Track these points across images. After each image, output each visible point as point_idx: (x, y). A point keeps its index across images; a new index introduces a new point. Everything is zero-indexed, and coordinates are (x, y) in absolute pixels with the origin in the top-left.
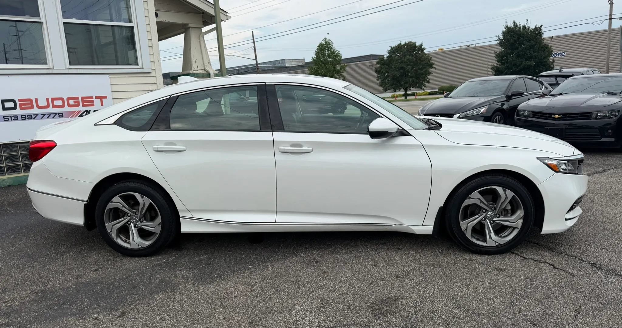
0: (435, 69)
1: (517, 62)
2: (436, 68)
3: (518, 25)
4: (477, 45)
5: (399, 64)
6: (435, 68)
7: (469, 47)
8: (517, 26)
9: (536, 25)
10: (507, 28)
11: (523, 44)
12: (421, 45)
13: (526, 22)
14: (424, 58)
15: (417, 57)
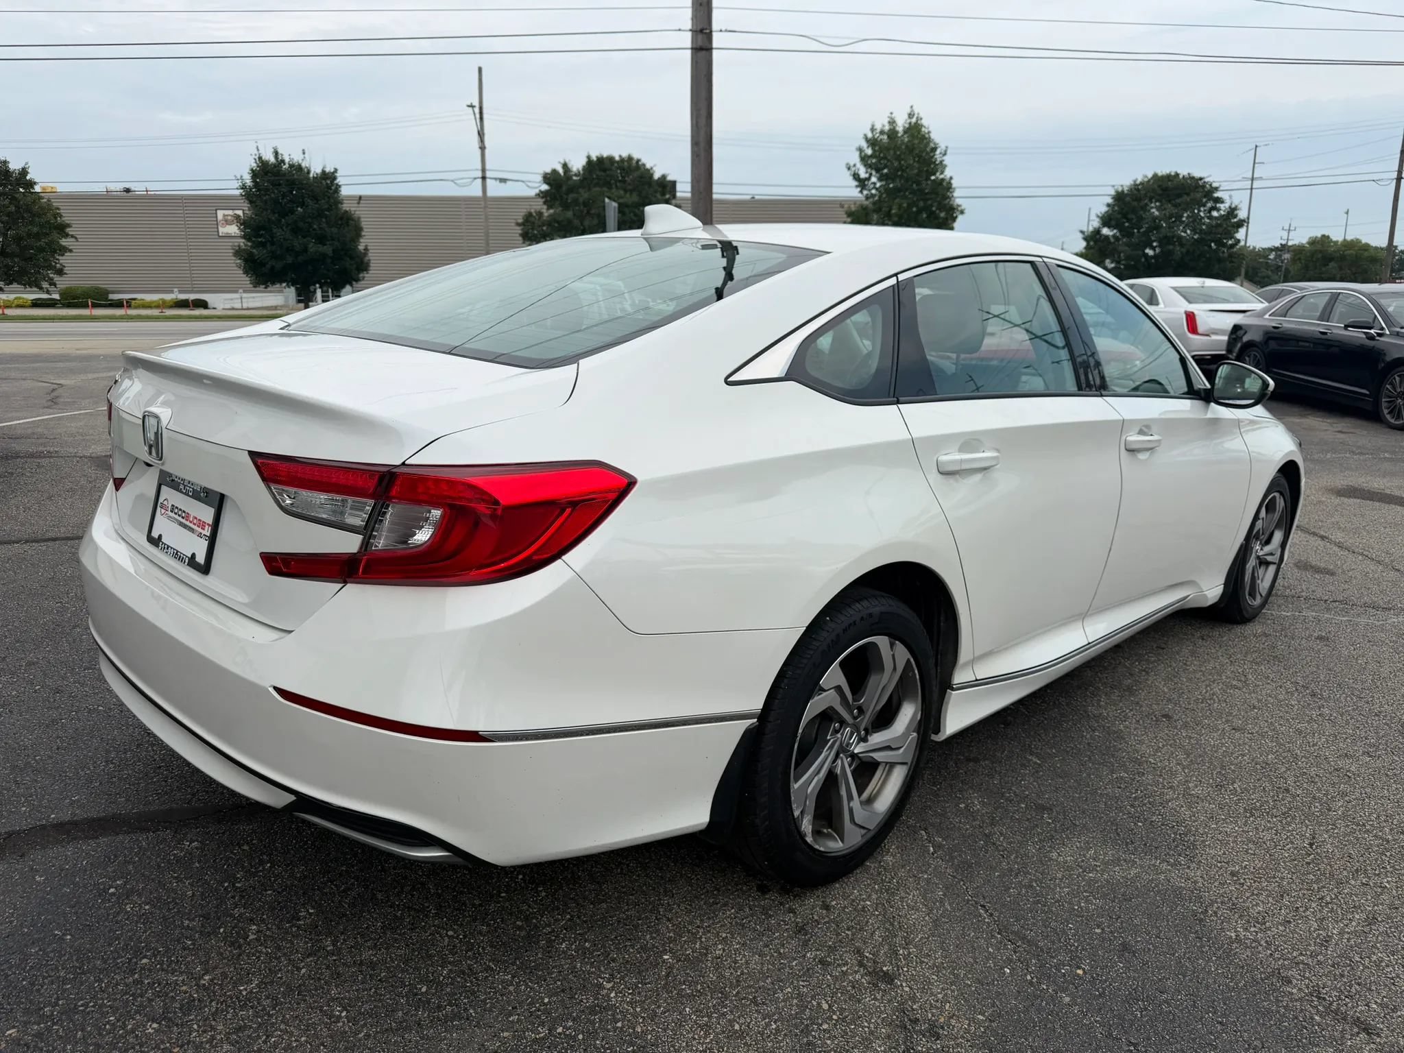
0: (73, 240)
1: (296, 243)
2: (78, 237)
3: (287, 160)
6: (72, 236)
7: (130, 194)
8: (283, 161)
9: (325, 167)
10: (263, 164)
11: (302, 205)
12: (24, 172)
13: (302, 156)
14: (41, 208)
15: (19, 202)
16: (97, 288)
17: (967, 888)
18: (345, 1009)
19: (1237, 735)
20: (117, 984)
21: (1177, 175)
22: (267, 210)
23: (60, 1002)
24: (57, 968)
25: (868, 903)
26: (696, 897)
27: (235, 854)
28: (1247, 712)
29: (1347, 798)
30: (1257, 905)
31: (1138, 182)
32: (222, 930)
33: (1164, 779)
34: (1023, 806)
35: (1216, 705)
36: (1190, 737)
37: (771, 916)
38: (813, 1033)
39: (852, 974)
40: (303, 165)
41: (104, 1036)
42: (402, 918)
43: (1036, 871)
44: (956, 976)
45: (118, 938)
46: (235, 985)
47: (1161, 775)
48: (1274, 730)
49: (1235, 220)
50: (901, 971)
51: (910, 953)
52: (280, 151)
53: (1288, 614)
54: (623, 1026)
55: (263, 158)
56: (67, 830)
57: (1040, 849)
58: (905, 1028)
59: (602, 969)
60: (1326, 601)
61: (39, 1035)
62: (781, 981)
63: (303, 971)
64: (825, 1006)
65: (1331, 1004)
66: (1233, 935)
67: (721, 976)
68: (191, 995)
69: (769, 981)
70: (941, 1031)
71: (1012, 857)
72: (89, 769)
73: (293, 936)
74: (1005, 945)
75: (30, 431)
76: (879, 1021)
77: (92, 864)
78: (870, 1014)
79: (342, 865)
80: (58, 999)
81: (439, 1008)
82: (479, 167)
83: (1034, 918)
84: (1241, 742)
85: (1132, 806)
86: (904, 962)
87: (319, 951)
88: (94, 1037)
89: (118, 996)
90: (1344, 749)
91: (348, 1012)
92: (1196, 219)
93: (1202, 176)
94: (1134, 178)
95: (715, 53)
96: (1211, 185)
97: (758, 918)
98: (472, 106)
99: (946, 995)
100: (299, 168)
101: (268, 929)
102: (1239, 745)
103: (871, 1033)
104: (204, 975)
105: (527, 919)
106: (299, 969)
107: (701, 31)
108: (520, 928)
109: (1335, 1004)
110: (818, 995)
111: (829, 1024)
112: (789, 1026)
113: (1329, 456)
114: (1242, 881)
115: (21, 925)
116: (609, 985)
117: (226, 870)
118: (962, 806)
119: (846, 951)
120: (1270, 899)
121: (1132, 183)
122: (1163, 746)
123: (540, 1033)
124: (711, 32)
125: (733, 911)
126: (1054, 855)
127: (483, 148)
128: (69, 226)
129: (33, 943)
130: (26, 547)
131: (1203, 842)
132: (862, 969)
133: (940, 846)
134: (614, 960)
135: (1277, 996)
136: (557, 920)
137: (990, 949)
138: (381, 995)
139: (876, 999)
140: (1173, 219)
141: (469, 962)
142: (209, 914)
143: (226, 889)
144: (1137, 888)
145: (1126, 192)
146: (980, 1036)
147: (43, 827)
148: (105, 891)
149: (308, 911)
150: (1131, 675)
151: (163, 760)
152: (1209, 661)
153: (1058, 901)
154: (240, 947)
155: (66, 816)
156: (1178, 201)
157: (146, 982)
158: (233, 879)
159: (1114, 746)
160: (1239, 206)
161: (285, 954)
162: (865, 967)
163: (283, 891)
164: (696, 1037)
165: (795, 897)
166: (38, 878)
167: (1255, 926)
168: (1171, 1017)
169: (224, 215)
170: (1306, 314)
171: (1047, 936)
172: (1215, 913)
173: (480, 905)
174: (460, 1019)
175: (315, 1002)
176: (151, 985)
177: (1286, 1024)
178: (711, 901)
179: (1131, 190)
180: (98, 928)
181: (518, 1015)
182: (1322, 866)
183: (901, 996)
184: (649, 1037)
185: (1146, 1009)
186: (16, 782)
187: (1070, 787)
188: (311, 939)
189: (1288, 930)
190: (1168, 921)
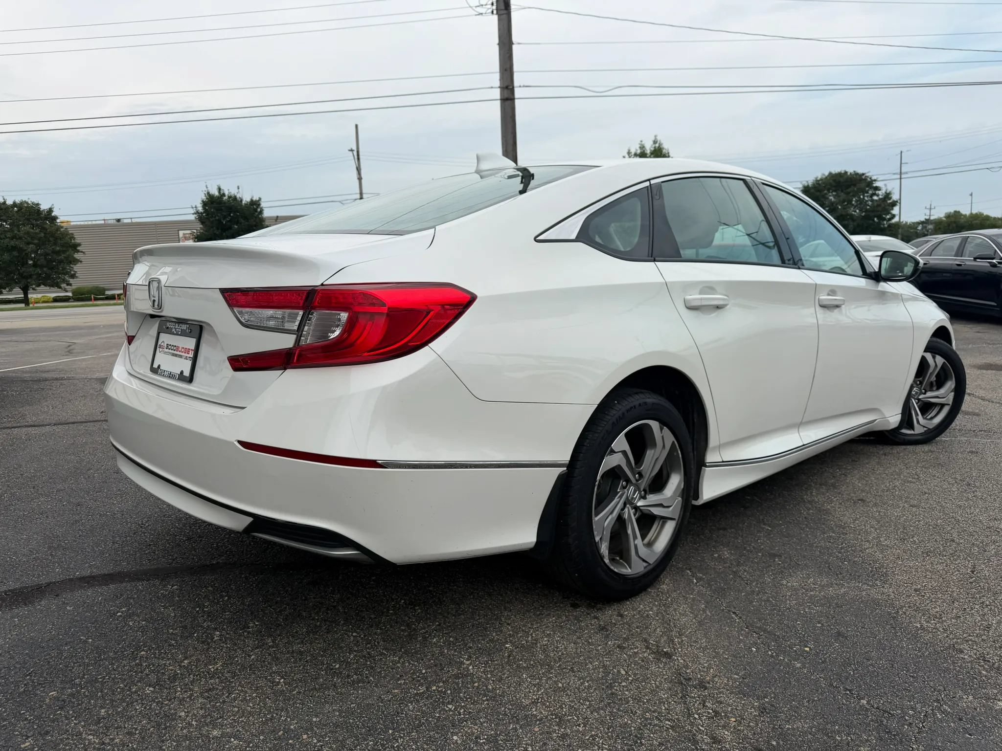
0: (83, 254)
2: (86, 252)
3: (227, 193)
4: (134, 221)
5: (7, 240)
6: (82, 252)
7: (120, 223)
8: (224, 195)
9: (253, 197)
10: (210, 197)
11: (237, 223)
12: (50, 210)
13: (237, 191)
14: (62, 234)
15: (47, 230)
16: (97, 287)
17: (722, 602)
18: (282, 678)
19: (914, 509)
20: (125, 666)
21: (846, 172)
22: (212, 227)
23: (86, 677)
24: (83, 658)
25: (651, 612)
26: (527, 611)
27: (203, 592)
28: (920, 496)
29: (997, 544)
30: (935, 608)
31: (818, 179)
32: (195, 635)
33: (862, 536)
34: (760, 554)
35: (897, 493)
36: (880, 512)
37: (581, 621)
38: (615, 688)
39: (641, 653)
40: (238, 196)
41: (117, 695)
42: (320, 626)
43: (771, 592)
44: (717, 653)
45: (124, 640)
46: (206, 665)
47: (859, 534)
48: (941, 506)
49: (890, 201)
50: (677, 651)
51: (682, 641)
52: (222, 188)
53: (947, 439)
54: (479, 685)
55: (211, 193)
56: (89, 581)
57: (774, 579)
58: (682, 683)
59: (463, 653)
60: (974, 431)
61: (72, 695)
62: (591, 658)
63: (253, 657)
64: (623, 672)
65: (994, 664)
66: (919, 626)
67: (547, 656)
68: (175, 671)
69: (582, 658)
70: (708, 685)
71: (754, 584)
72: (102, 547)
73: (245, 637)
74: (752, 634)
75: (54, 368)
76: (663, 680)
77: (105, 600)
78: (656, 676)
79: (278, 597)
80: (84, 675)
81: (348, 676)
82: (358, 191)
83: (771, 619)
84: (917, 513)
85: (839, 552)
86: (678, 646)
87: (263, 645)
88: (110, 695)
89: (125, 673)
90: (993, 516)
91: (285, 679)
92: (861, 202)
93: (864, 172)
94: (816, 176)
95: (517, 101)
96: (871, 178)
97: (572, 622)
98: (352, 150)
99: (710, 664)
100: (235, 198)
101: (227, 634)
102: (916, 515)
103: (657, 687)
104: (184, 660)
105: (408, 625)
106: (250, 656)
107: (507, 87)
108: (403, 630)
109: (997, 664)
110: (618, 666)
111: (626, 682)
112: (597, 684)
113: (970, 346)
114: (923, 594)
115: (58, 634)
116: (468, 662)
117: (197, 601)
118: (716, 555)
119: (636, 641)
120: (945, 604)
121: (815, 179)
122: (860, 517)
123: (420, 690)
124: (513, 87)
125: (554, 618)
126: (785, 582)
127: (360, 179)
128: (79, 245)
129: (66, 644)
130: (55, 428)
131: (893, 572)
132: (648, 651)
133: (700, 579)
134: (470, 648)
135: (953, 660)
136: (429, 626)
137: (741, 637)
138: (307, 670)
139: (659, 667)
140: (846, 203)
141: (368, 650)
142: (186, 626)
143: (197, 612)
144: (846, 600)
145: (810, 186)
146: (736, 687)
147: (71, 580)
148: (115, 614)
149: (254, 623)
150: (834, 477)
151: (152, 541)
152: (890, 467)
153: (789, 609)
154: (208, 644)
155: (87, 573)
156: (849, 190)
157: (144, 664)
158: (202, 607)
159: (825, 518)
160: (892, 192)
161: (240, 648)
162: (650, 649)
163: (237, 612)
164: (532, 691)
165: (598, 610)
166: (68, 608)
167: (934, 620)
168: (876, 674)
169: (184, 234)
170: (945, 253)
171: (782, 629)
172: (905, 613)
173: (375, 618)
174: (364, 683)
175: (261, 674)
176: (148, 666)
177: (961, 676)
178: (538, 613)
179: (814, 184)
180: (110, 635)
181: (404, 680)
182: (982, 584)
183: (678, 665)
184: (498, 691)
185: (857, 670)
186: (51, 555)
187: (793, 542)
188: (257, 639)
189: (959, 622)
190: (870, 618)
